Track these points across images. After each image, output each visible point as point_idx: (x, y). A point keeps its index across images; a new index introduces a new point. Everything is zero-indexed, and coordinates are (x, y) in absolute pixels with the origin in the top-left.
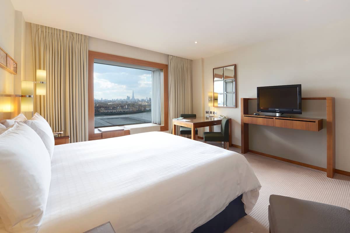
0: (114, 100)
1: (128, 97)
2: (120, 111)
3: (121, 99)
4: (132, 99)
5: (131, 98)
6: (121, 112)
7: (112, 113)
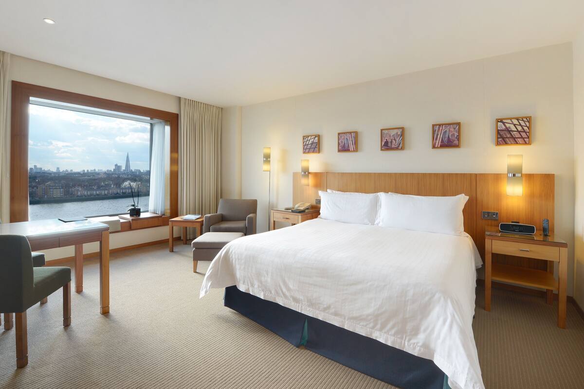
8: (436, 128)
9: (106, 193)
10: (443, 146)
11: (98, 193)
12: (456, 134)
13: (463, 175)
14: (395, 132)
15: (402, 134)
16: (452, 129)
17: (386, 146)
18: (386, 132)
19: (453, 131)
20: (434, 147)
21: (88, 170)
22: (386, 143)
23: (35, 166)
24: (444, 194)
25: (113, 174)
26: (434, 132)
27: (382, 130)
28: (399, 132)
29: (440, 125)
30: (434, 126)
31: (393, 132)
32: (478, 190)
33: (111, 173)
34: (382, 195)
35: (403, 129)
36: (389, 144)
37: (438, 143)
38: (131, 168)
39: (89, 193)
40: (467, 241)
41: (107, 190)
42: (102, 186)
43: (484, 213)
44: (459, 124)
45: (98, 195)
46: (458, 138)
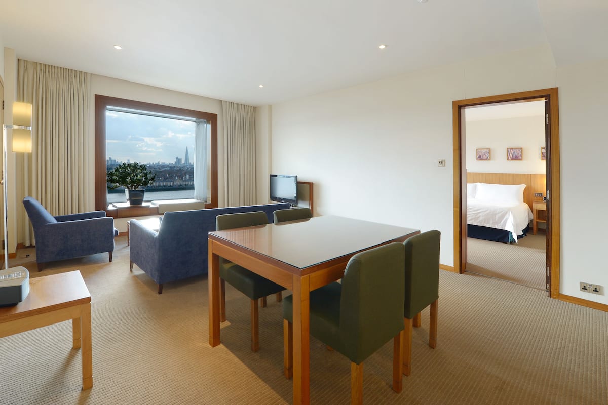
0: (151, 164)
1: (178, 160)
2: (179, 184)
3: (164, 163)
4: (184, 163)
5: (183, 161)
6: (181, 185)
7: (166, 188)
8: (509, 150)
9: (171, 184)
10: (513, 159)
11: (164, 184)
12: (520, 154)
13: (524, 175)
14: (485, 150)
15: (489, 152)
16: (518, 151)
17: (480, 158)
18: (479, 150)
19: (518, 153)
20: (508, 160)
21: (153, 163)
22: (480, 157)
23: (110, 158)
24: (514, 183)
25: (174, 167)
26: (508, 152)
27: (477, 149)
28: (488, 151)
29: (511, 149)
30: (507, 149)
31: (484, 151)
32: (532, 183)
33: (172, 165)
34: (478, 184)
35: (490, 149)
36: (482, 157)
37: (510, 158)
38: (190, 161)
39: (157, 184)
40: (526, 206)
41: (172, 181)
42: (167, 178)
43: (535, 194)
44: (522, 148)
45: (165, 186)
46: (521, 156)
